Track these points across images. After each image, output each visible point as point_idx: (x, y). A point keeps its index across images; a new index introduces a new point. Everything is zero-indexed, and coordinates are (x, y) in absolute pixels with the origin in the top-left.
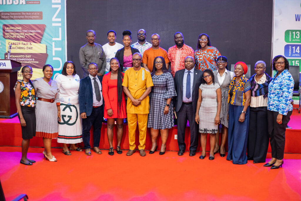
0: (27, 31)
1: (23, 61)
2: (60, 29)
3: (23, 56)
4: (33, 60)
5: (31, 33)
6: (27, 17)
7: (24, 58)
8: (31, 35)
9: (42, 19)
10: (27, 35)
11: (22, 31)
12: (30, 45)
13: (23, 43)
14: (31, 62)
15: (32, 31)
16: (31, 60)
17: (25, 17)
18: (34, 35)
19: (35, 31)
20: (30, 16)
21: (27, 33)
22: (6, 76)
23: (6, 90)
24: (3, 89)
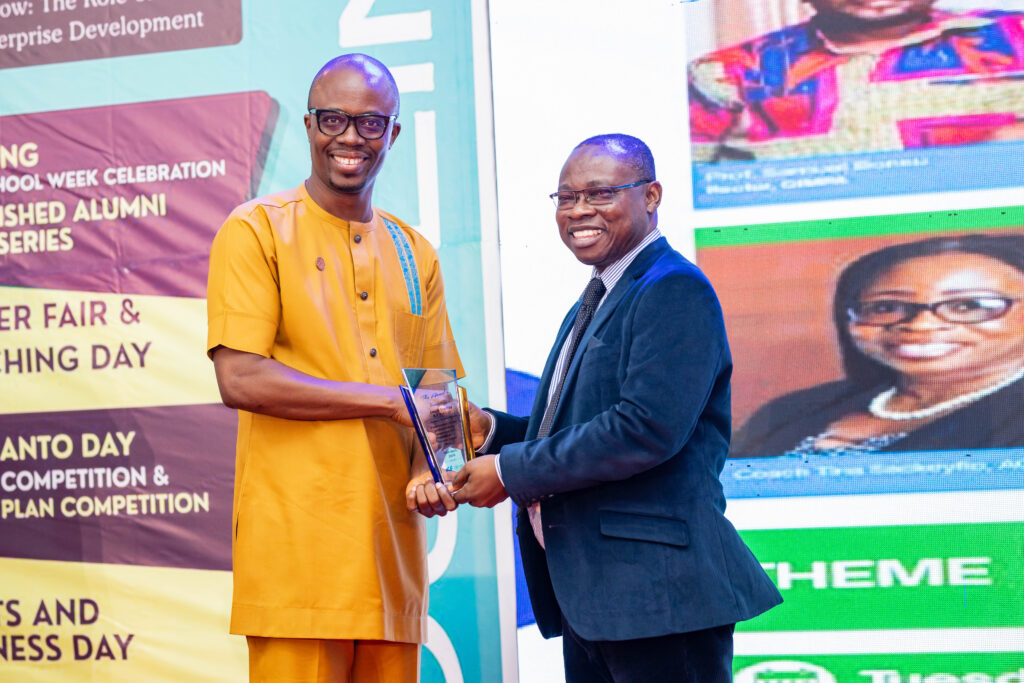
0: (92, 177)
1: (61, 492)
2: (425, 124)
3: (62, 446)
4: (161, 477)
5: (132, 191)
6: (88, 32)
7: (63, 465)
8: (129, 221)
9: (234, 35)
10: (96, 217)
11: (44, 182)
12: (123, 320)
13: (54, 305)
14: (133, 502)
15: (139, 169)
16: (139, 484)
17: (73, 38)
18: (163, 212)
19: (170, 174)
20: (120, 22)
21: (93, 204)
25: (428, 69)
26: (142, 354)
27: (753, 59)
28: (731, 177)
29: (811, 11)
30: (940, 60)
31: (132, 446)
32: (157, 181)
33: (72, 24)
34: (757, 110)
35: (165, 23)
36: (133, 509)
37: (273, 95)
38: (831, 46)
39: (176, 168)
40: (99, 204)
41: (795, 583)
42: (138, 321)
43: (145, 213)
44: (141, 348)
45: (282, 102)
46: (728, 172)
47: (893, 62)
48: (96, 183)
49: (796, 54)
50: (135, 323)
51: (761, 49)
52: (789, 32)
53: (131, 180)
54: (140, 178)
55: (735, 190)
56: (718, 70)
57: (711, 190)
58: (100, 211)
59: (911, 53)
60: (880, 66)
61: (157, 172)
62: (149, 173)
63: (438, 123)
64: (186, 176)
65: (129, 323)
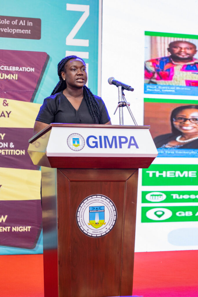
5: (8, 72)
8: (7, 80)
9: (39, 38)
14: (4, 151)
15: (10, 67)
16: (6, 147)
18: (17, 79)
19: (19, 69)
20: (7, 29)
22: (125, 181)
23: (124, 224)
24: (114, 221)
25: (87, 53)
26: (8, 114)
27: (158, 62)
28: (152, 87)
29: (170, 54)
30: (194, 68)
31: (4, 137)
32: (15, 71)
34: (158, 73)
35: (20, 31)
36: (4, 153)
37: (48, 54)
38: (173, 62)
39: (21, 68)
41: (160, 176)
42: (8, 106)
43: (11, 79)
44: (8, 113)
45: (50, 56)
46: (151, 86)
47: (185, 68)
49: (166, 63)
50: (7, 106)
51: (160, 60)
52: (165, 58)
53: (8, 70)
54: (10, 69)
55: (153, 90)
56: (151, 64)
57: (148, 90)
59: (189, 66)
60: (183, 68)
61: (15, 68)
62: (13, 69)
63: (89, 66)
64: (24, 70)
65: (5, 106)
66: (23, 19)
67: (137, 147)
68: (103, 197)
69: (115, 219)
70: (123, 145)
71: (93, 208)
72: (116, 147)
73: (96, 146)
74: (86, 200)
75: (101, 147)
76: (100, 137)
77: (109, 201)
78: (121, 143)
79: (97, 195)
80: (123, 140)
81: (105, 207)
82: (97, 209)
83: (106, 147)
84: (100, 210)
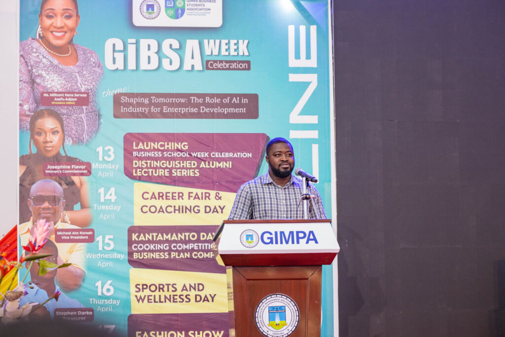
0: (206, 155)
1: (193, 250)
2: (315, 148)
3: (193, 236)
5: (220, 160)
7: (194, 242)
8: (219, 169)
9: (256, 116)
10: (207, 167)
11: (190, 155)
12: (216, 199)
13: (192, 193)
15: (223, 153)
17: (201, 111)
18: (231, 167)
19: (233, 156)
20: (218, 108)
21: (207, 162)
22: (307, 279)
23: (307, 325)
24: (297, 323)
25: (317, 132)
26: (222, 209)
32: (229, 157)
33: (201, 107)
35: (233, 110)
37: (268, 135)
39: (235, 154)
40: (209, 163)
42: (221, 199)
43: (224, 167)
44: (222, 207)
48: (208, 156)
53: (220, 156)
54: (223, 156)
58: (209, 165)
61: (229, 155)
62: (226, 155)
63: (319, 148)
64: (239, 156)
65: (218, 200)
66: (236, 95)
67: (316, 242)
68: (283, 297)
69: (297, 320)
70: (300, 240)
71: (273, 308)
72: (293, 243)
73: (271, 242)
74: (265, 300)
75: (277, 243)
76: (276, 233)
77: (290, 301)
78: (298, 238)
79: (276, 295)
80: (301, 235)
81: (286, 306)
82: (277, 309)
83: (282, 243)
84: (280, 310)
